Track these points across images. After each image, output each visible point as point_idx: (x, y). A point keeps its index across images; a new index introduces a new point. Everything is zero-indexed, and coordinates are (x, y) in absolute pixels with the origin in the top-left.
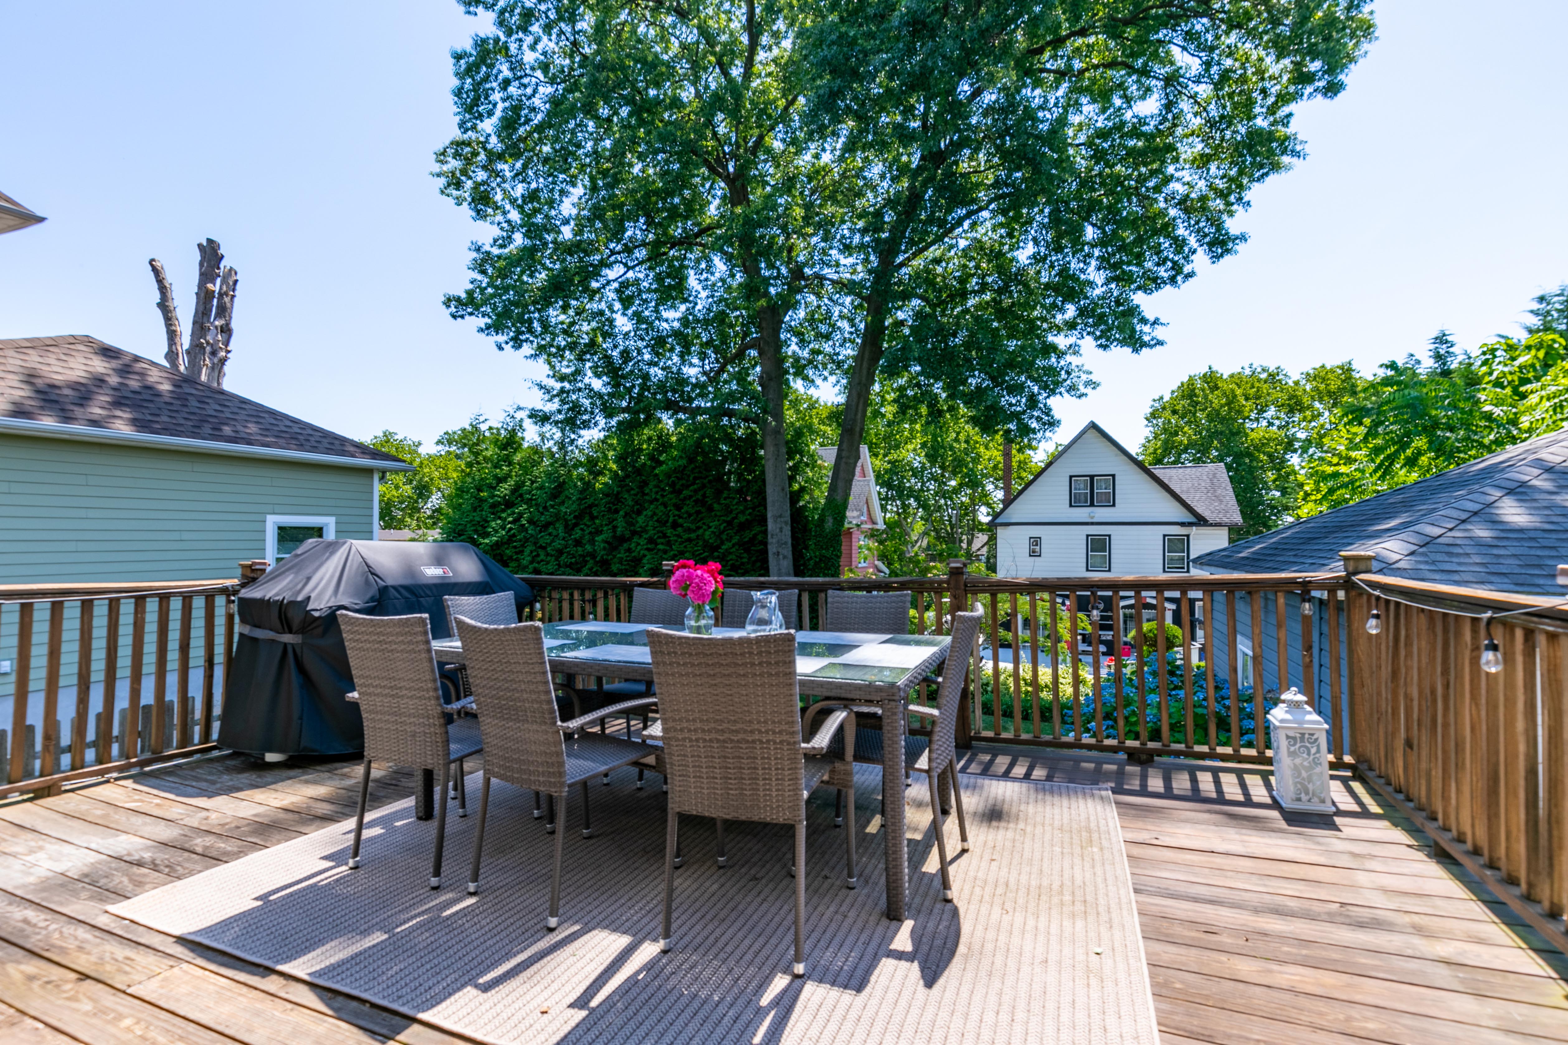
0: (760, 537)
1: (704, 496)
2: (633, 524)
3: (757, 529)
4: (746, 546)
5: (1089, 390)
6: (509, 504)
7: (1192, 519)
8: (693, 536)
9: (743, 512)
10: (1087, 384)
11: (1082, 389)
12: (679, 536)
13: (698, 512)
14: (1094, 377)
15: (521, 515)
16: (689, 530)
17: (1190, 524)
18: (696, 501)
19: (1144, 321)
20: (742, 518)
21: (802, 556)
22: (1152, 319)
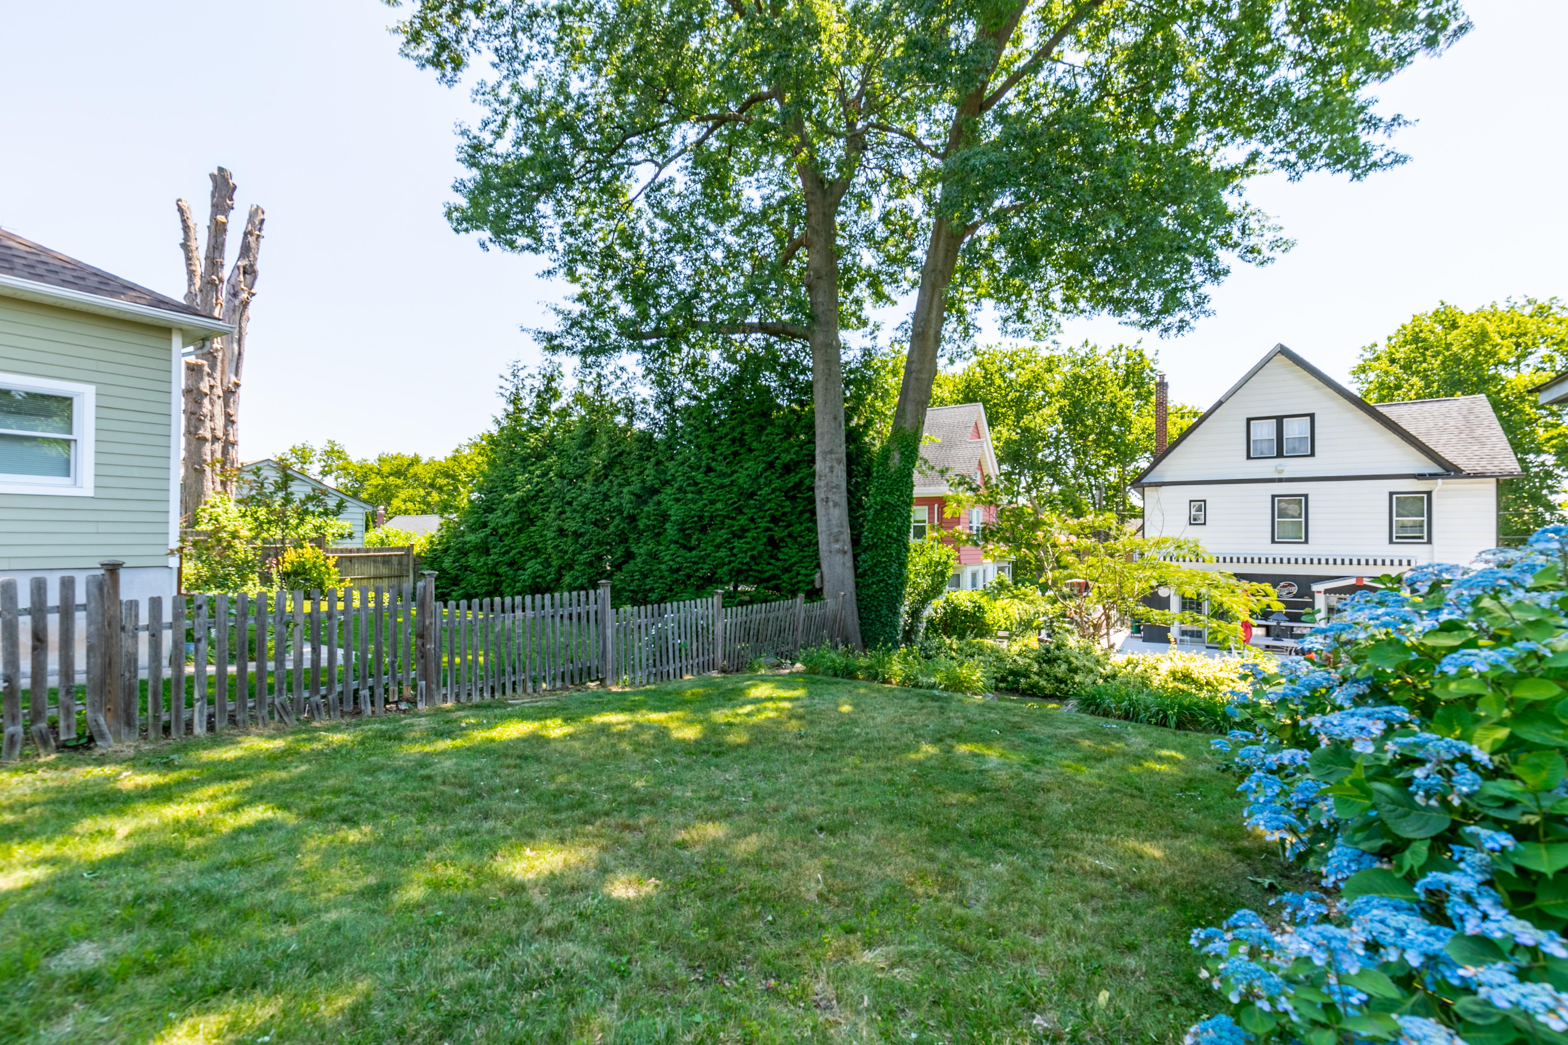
0: (807, 482)
1: (743, 434)
2: (665, 472)
3: (806, 471)
4: (791, 494)
5: (1277, 253)
6: (540, 457)
7: (1436, 469)
8: (727, 481)
9: (787, 451)
10: (1275, 245)
11: (1266, 253)
12: (710, 482)
13: (735, 454)
14: (1285, 235)
15: (550, 468)
16: (723, 475)
17: (1433, 476)
18: (733, 440)
19: (1373, 123)
20: (786, 458)
21: (860, 505)
22: (1387, 118)
